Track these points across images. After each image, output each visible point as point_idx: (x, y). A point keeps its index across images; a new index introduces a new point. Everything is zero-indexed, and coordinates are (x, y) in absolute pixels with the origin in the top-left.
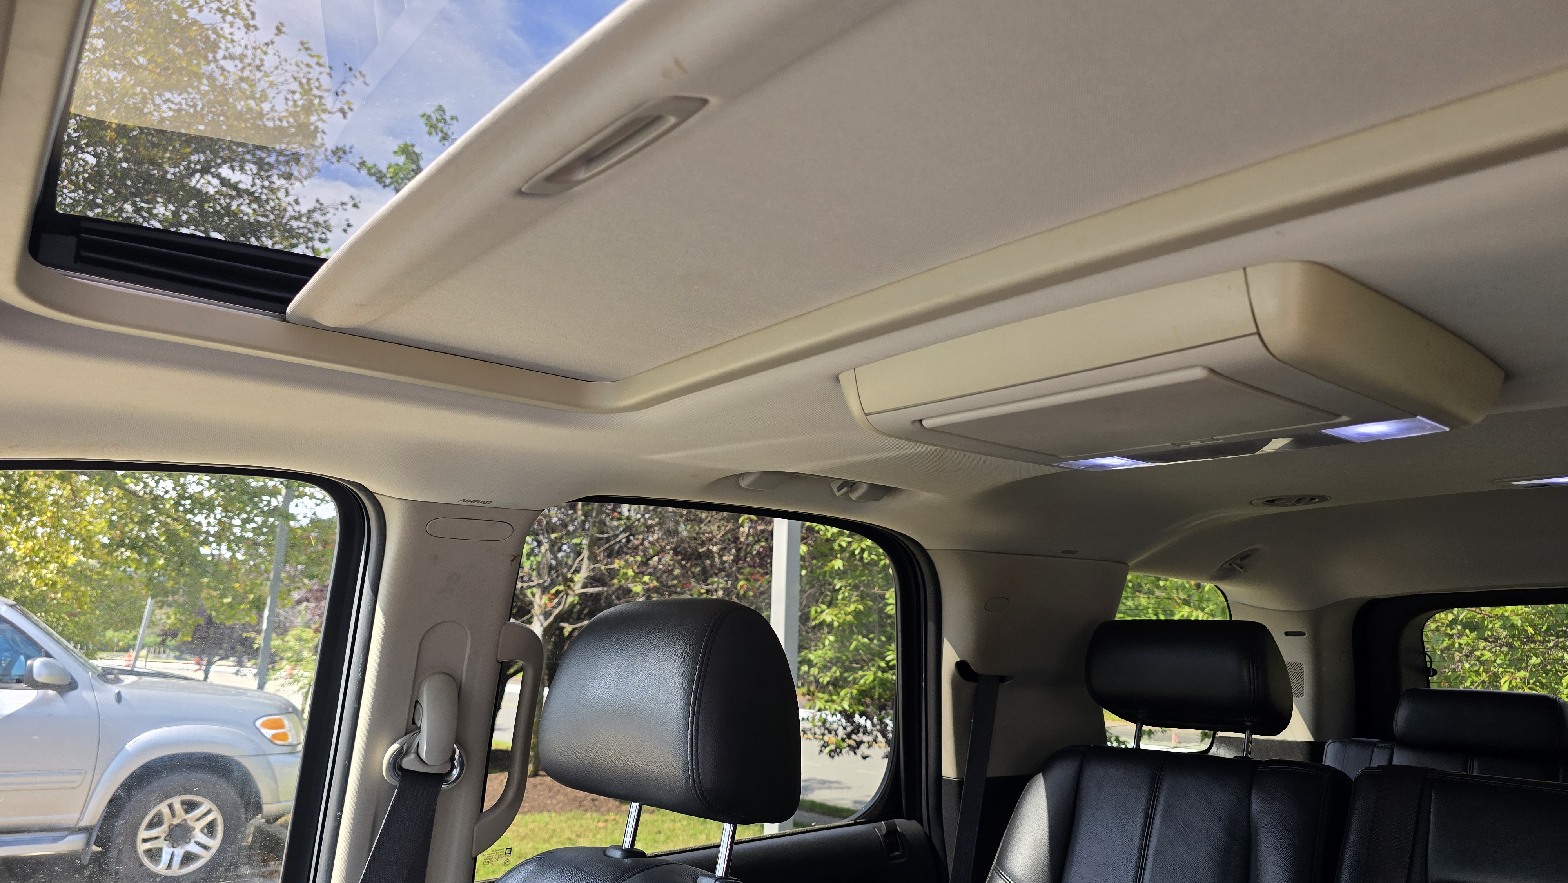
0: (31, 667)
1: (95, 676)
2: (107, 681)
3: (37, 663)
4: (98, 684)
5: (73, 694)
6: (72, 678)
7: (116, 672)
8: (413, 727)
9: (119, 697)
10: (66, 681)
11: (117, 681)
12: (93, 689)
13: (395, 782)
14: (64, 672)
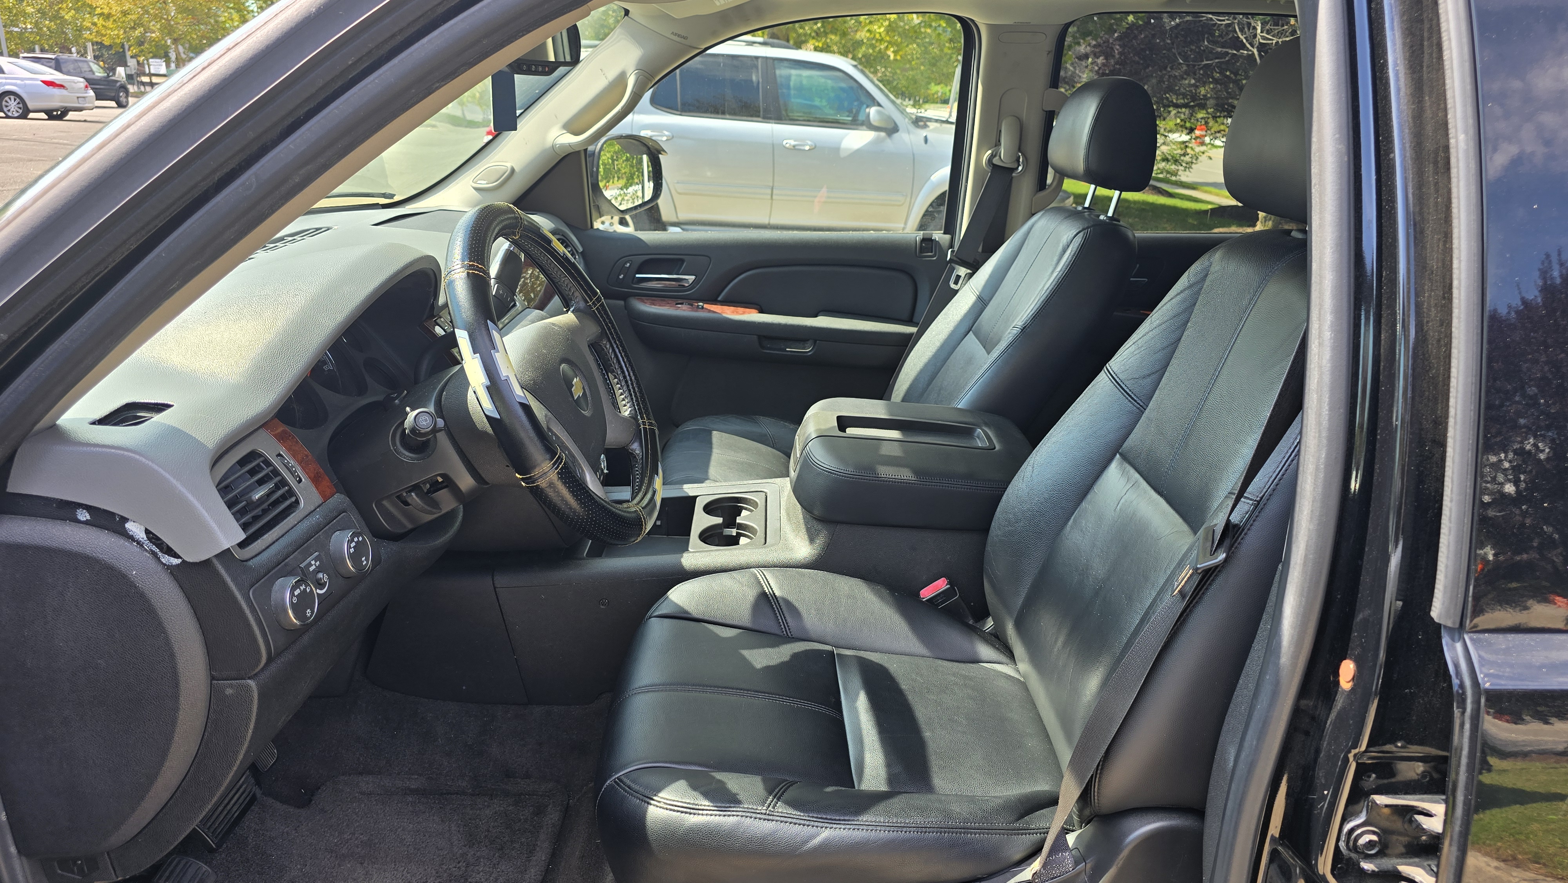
0: (869, 114)
1: (910, 122)
2: (918, 127)
3: (873, 111)
4: (911, 127)
5: (896, 135)
6: (895, 123)
7: (924, 120)
8: (998, 143)
9: (926, 140)
10: (891, 126)
11: (925, 126)
12: (909, 133)
13: (989, 170)
14: (890, 119)
